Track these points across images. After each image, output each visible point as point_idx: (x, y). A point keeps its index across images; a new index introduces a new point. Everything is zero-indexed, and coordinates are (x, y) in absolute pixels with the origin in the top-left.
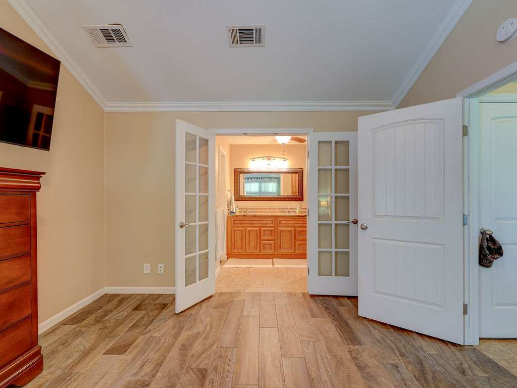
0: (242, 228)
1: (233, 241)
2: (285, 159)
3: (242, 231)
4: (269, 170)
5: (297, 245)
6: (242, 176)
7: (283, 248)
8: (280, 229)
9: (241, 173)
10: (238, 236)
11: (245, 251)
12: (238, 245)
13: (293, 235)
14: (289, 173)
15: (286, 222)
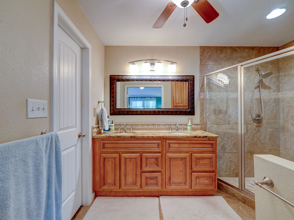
0: (116, 155)
1: (102, 174)
2: (173, 63)
3: (115, 158)
4: (153, 78)
5: (193, 178)
6: (119, 84)
7: (174, 183)
8: (170, 155)
9: (119, 80)
10: (109, 166)
11: (120, 187)
12: (110, 179)
13: (188, 164)
14: (178, 80)
15: (177, 145)
